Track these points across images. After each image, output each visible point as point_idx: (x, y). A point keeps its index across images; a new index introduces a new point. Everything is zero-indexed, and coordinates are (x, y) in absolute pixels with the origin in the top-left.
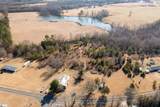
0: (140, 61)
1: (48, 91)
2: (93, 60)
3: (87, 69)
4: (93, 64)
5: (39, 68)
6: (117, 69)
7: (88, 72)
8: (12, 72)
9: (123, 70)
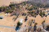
0: (44, 11)
1: (17, 25)
2: (29, 11)
3: (28, 15)
4: (29, 13)
5: (11, 16)
6: (38, 14)
7: (29, 16)
8: (2, 18)
9: (40, 14)
